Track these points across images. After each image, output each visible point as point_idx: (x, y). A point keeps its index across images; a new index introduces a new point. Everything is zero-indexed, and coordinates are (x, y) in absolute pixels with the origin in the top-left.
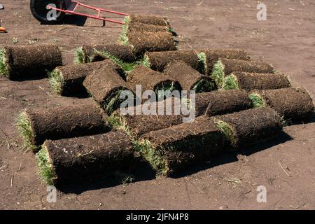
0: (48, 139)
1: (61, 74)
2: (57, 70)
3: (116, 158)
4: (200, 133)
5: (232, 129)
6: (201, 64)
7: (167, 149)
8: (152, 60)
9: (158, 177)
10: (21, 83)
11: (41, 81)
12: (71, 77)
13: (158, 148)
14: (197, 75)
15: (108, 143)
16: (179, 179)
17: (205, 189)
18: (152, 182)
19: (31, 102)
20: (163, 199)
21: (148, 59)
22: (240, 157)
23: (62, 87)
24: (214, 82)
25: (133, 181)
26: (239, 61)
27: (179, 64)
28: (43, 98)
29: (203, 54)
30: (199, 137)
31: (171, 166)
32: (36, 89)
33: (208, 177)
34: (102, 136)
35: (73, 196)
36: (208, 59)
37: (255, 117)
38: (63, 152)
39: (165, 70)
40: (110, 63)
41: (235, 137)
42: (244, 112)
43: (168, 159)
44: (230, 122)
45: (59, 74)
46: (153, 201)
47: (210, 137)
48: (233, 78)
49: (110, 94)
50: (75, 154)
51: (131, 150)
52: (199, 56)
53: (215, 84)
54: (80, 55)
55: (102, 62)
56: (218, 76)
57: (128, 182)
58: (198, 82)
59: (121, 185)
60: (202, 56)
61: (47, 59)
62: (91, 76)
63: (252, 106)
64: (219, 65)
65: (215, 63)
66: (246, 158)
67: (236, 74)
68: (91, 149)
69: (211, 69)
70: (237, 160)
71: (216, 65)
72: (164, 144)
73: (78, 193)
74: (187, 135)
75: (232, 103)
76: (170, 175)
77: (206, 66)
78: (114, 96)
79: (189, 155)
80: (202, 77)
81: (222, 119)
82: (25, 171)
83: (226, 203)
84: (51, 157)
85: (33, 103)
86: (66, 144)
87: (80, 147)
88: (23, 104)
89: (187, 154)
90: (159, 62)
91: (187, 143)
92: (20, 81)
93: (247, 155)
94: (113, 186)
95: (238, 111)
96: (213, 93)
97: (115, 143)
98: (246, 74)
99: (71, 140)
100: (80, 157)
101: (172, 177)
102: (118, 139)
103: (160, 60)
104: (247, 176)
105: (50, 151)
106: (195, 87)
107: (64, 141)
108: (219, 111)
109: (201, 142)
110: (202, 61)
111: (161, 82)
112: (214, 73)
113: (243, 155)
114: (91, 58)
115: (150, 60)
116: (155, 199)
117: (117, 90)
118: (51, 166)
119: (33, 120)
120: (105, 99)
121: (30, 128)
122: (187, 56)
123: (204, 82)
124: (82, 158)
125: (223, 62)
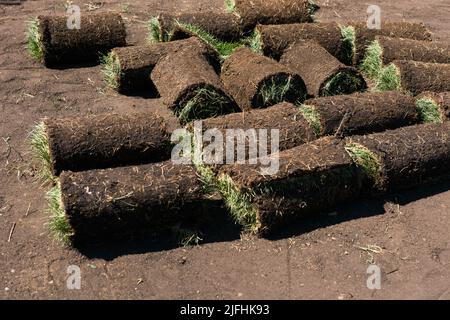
0: (66, 170)
1: (118, 61)
2: (113, 53)
3: (171, 205)
4: (318, 167)
5: (377, 161)
6: (347, 45)
7: (258, 193)
8: (265, 39)
9: (244, 237)
10: (62, 72)
11: (93, 69)
12: (132, 65)
13: (244, 191)
14: (334, 64)
15: (159, 181)
16: (277, 243)
17: (319, 261)
18: (233, 245)
19: (70, 103)
20: (245, 275)
21: (259, 36)
22: (389, 206)
23: (118, 81)
24: (361, 77)
25: (200, 243)
26: (409, 41)
27: (306, 45)
28: (90, 96)
29: (351, 29)
30: (315, 173)
31: (265, 220)
32: (82, 82)
33: (327, 240)
34: (152, 167)
35: (100, 263)
36: (357, 38)
37: (421, 141)
38: (83, 194)
39: (284, 56)
40: (195, 43)
41: (381, 174)
42: (403, 131)
43: (261, 209)
44: (375, 148)
45: (114, 59)
46: (227, 278)
47: (335, 173)
48: (395, 70)
49: (185, 95)
50: (103, 197)
51: (197, 192)
52: (344, 32)
53: (363, 80)
54: (156, 29)
55: (184, 42)
56: (372, 66)
57: (193, 243)
58: (332, 76)
59: (180, 248)
60: (349, 32)
61: (103, 36)
62: (161, 64)
63: (420, 120)
64: (376, 49)
65: (369, 44)
66: (399, 210)
67: (398, 65)
68: (130, 189)
69: (362, 54)
70: (383, 212)
71: (370, 47)
72: (253, 184)
73: (109, 258)
74: (294, 169)
75: (384, 114)
76: (263, 234)
77: (354, 49)
78: (191, 97)
79: (298, 203)
80: (340, 69)
81: (361, 142)
82: (35, 216)
83: (352, 289)
84: (64, 200)
85: (72, 105)
86: (93, 179)
87: (113, 185)
88: (56, 106)
89: (294, 201)
90: (277, 41)
91: (295, 184)
92: (61, 69)
93: (403, 203)
94: (167, 249)
95: (394, 129)
96: (354, 96)
97: (172, 180)
98: (416, 64)
99: (102, 172)
100: (111, 202)
101: (266, 238)
102: (178, 174)
103: (278, 38)
104: (396, 241)
105: (64, 190)
106: (328, 85)
107: (91, 173)
108: (360, 128)
109: (318, 182)
110: (347, 41)
111: (270, 76)
112: (367, 60)
113: (395, 203)
114: (170, 34)
115: (263, 38)
116: (233, 275)
117: (195, 89)
118: (63, 215)
119: (51, 137)
120: (177, 102)
121: (47, 149)
122: (324, 31)
123: (343, 78)
124: (115, 204)
125: (382, 42)
